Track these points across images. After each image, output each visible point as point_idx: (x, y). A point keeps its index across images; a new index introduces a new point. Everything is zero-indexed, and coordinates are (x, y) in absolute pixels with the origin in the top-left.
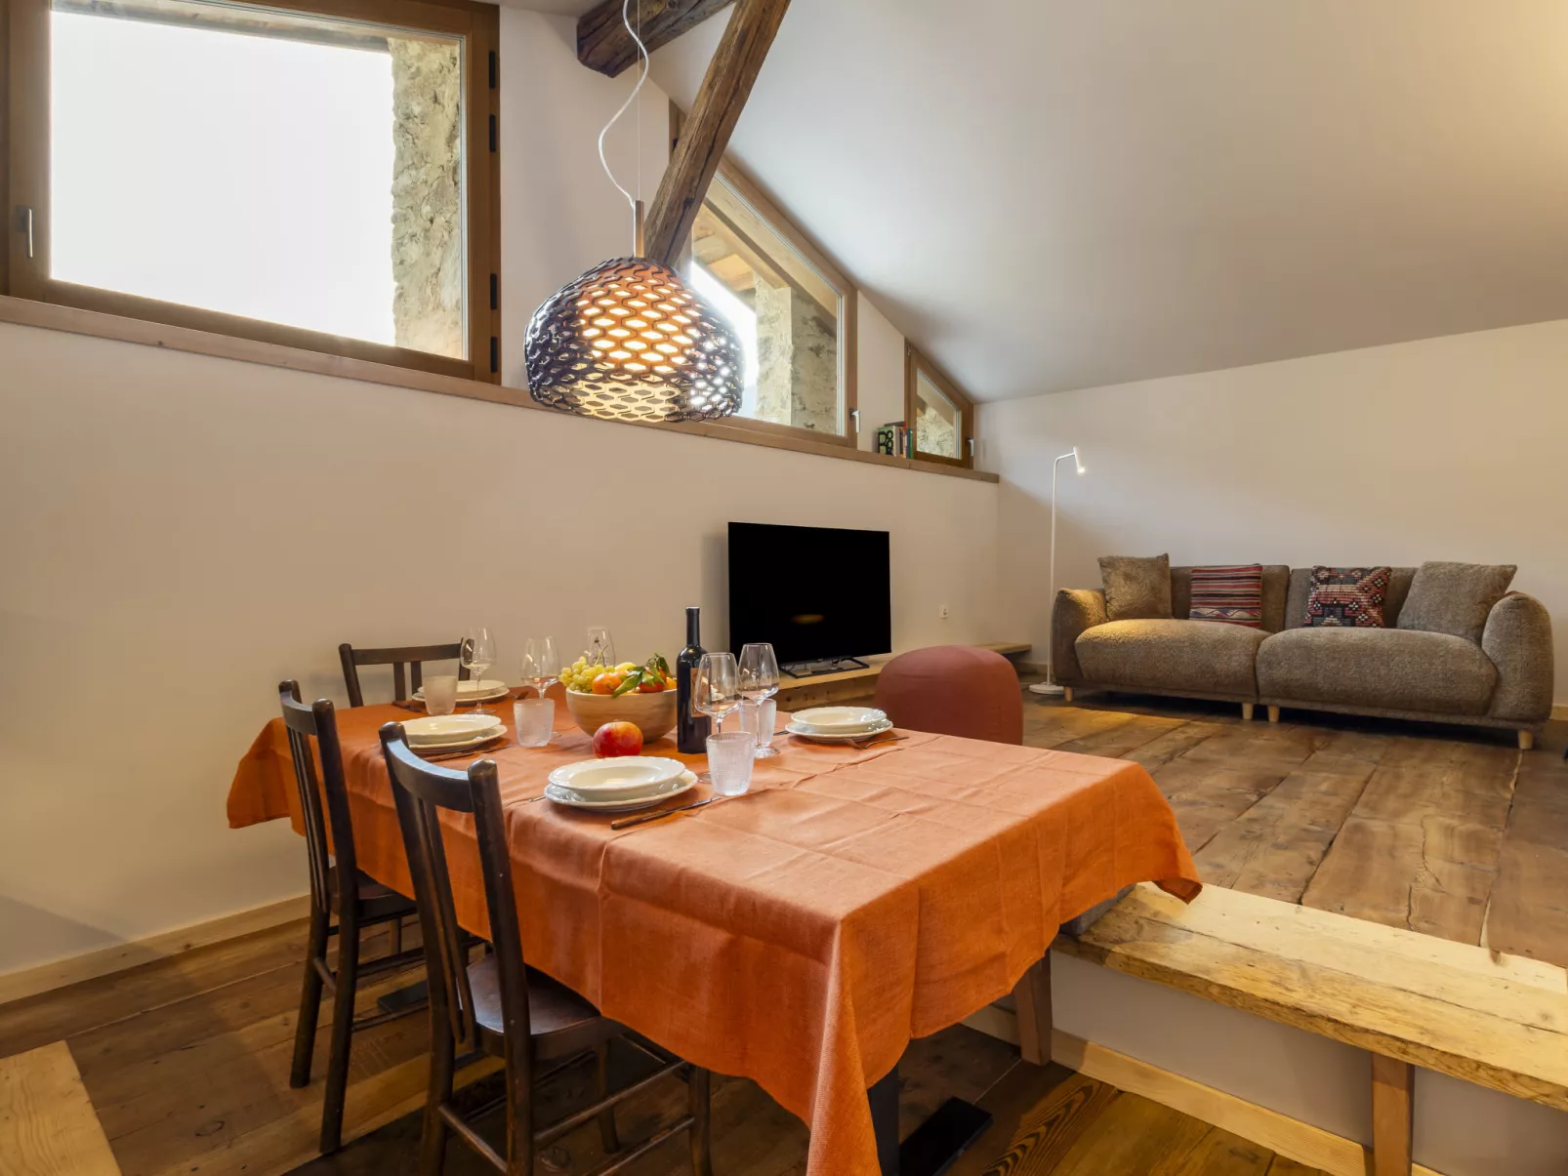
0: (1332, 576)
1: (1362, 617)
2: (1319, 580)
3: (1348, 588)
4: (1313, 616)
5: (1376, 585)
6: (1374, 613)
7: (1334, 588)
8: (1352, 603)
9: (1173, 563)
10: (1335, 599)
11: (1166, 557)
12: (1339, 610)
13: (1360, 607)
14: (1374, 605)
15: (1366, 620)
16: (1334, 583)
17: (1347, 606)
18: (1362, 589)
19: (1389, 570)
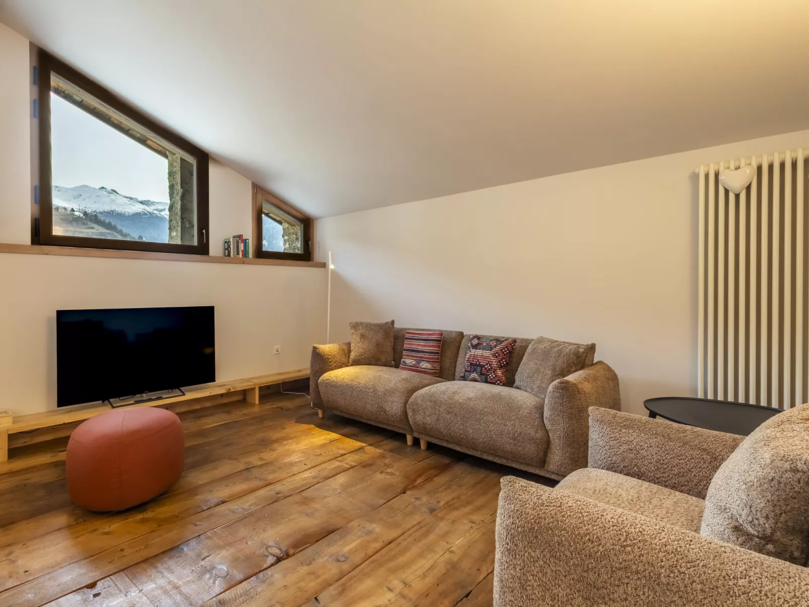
0: (479, 342)
1: (492, 376)
2: (472, 344)
3: (487, 353)
4: (466, 371)
5: (503, 352)
6: (499, 373)
7: (479, 352)
8: (487, 365)
9: (396, 326)
10: (478, 360)
11: (393, 322)
12: (479, 369)
13: (491, 368)
14: (501, 367)
15: (494, 378)
16: (480, 349)
17: (483, 366)
18: (494, 355)
19: (515, 341)
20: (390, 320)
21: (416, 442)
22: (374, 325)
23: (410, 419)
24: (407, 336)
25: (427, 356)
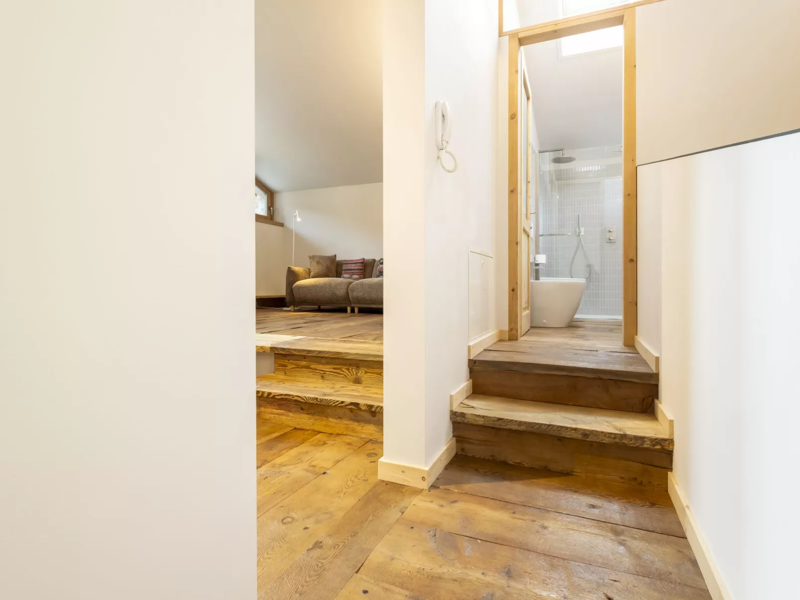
2: (380, 263)
4: (377, 276)
11: (335, 256)
20: (334, 254)
21: (353, 311)
22: (325, 257)
23: (350, 296)
24: (344, 262)
25: (356, 271)
